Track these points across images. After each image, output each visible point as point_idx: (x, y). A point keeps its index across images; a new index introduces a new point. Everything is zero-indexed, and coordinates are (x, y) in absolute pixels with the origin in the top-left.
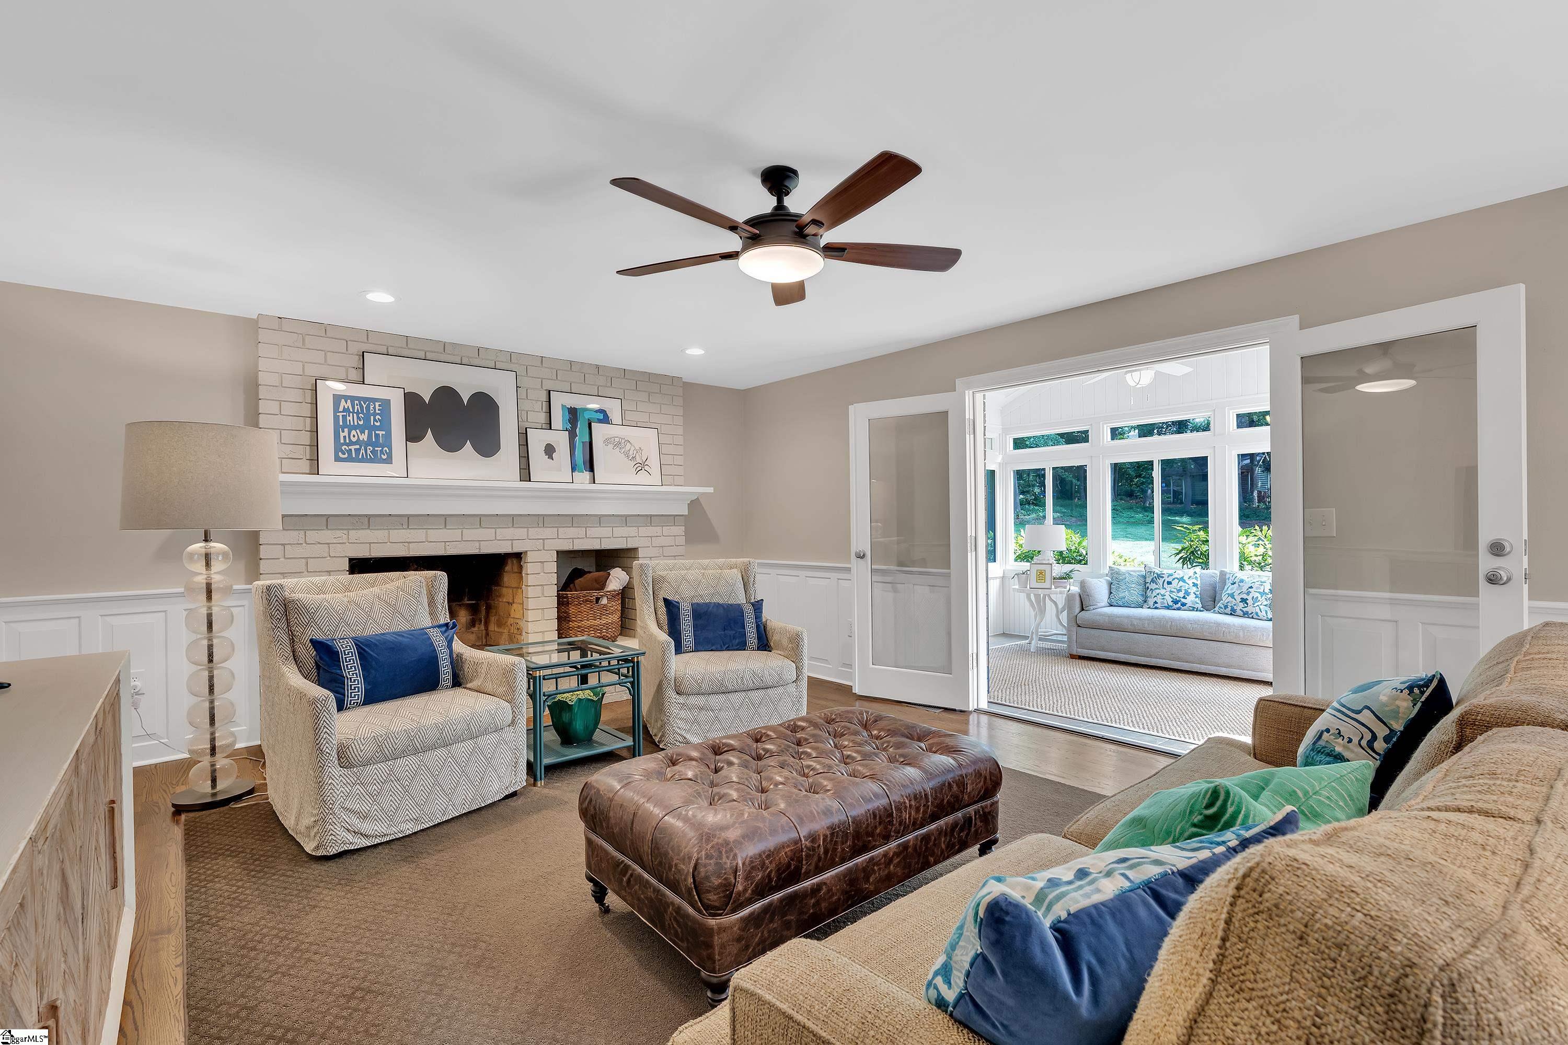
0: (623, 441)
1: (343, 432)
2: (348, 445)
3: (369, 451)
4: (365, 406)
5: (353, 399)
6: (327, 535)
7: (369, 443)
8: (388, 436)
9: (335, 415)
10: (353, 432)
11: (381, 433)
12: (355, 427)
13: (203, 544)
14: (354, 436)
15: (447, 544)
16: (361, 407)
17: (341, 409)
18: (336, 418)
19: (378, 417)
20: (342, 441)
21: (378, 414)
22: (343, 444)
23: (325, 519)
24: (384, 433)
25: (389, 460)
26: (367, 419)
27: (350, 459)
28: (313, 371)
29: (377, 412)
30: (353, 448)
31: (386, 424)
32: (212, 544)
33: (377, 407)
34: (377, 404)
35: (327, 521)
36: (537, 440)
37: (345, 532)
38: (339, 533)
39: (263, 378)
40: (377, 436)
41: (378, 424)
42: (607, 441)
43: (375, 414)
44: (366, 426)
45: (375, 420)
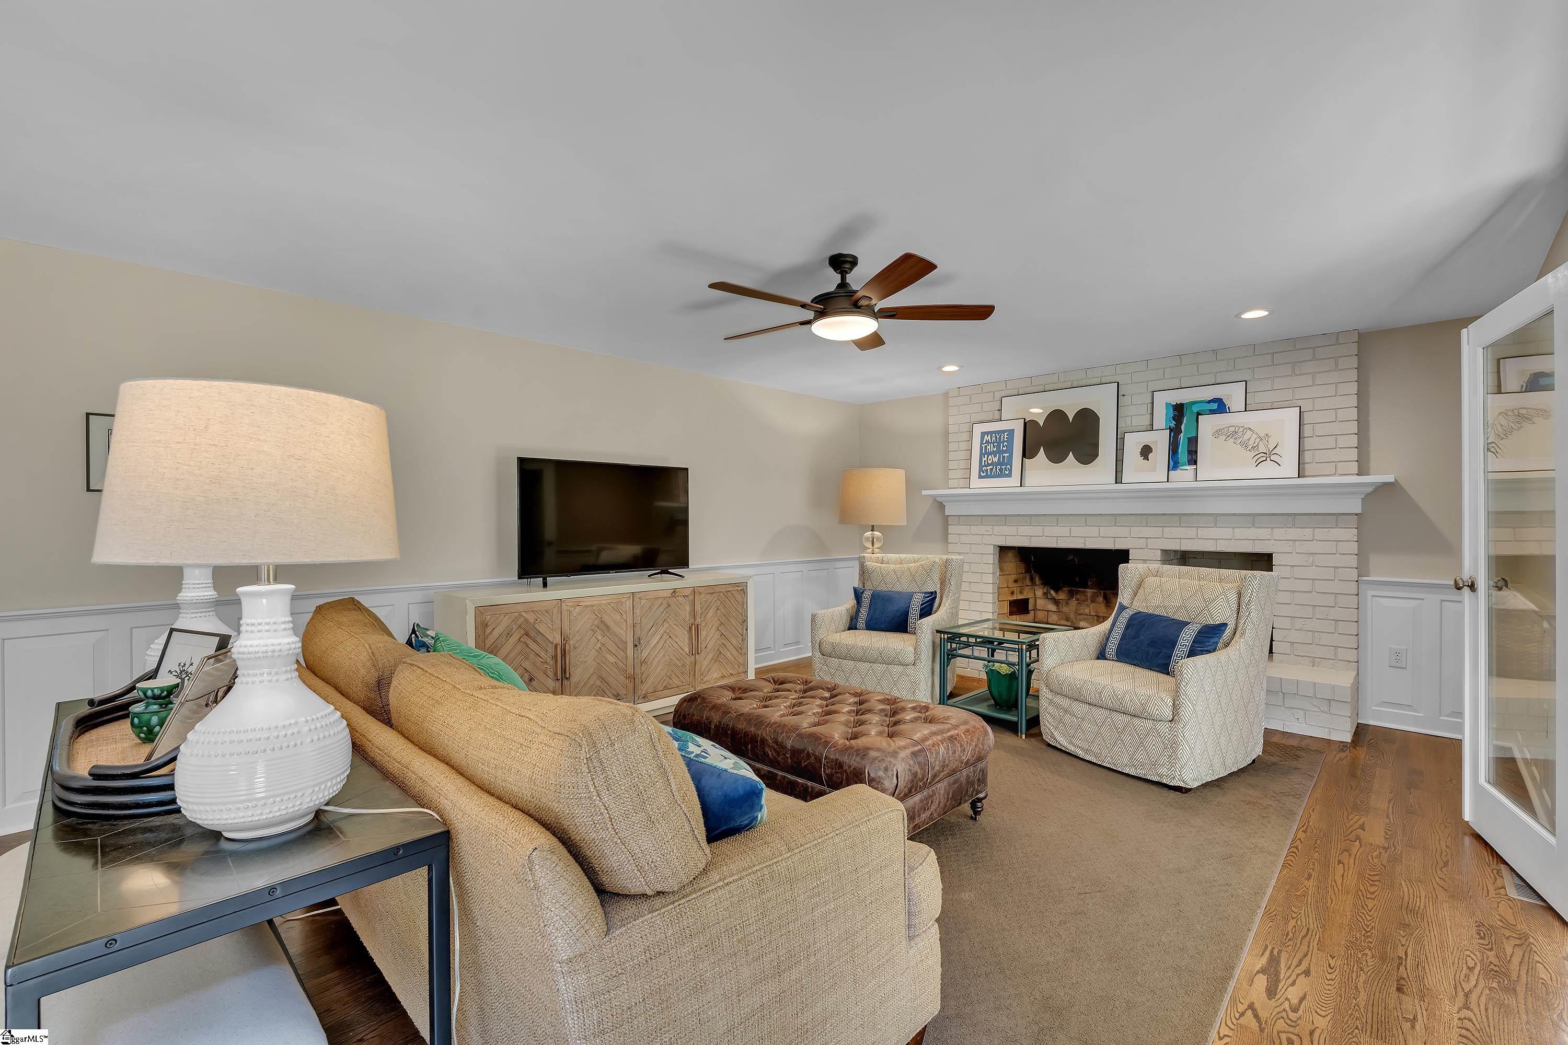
1: (984, 457)
2: (986, 466)
3: (998, 470)
4: (998, 437)
5: (991, 433)
6: (983, 529)
7: (999, 463)
8: (1011, 457)
9: (981, 445)
10: (990, 457)
11: (1006, 455)
12: (991, 453)
13: (870, 532)
14: (990, 460)
15: (1059, 538)
16: (996, 437)
17: (984, 442)
18: (981, 449)
19: (1005, 443)
20: (983, 464)
21: (1006, 441)
22: (984, 466)
23: (980, 517)
24: (1008, 454)
25: (1010, 475)
26: (998, 447)
27: (987, 477)
28: (973, 418)
29: (1005, 440)
30: (988, 468)
31: (1010, 450)
32: (875, 532)
33: (1006, 436)
34: (1006, 434)
35: (982, 519)
36: (1133, 443)
37: (992, 527)
38: (988, 528)
39: (952, 429)
40: (1004, 457)
41: (1005, 449)
43: (1004, 441)
44: (999, 452)
45: (1003, 446)
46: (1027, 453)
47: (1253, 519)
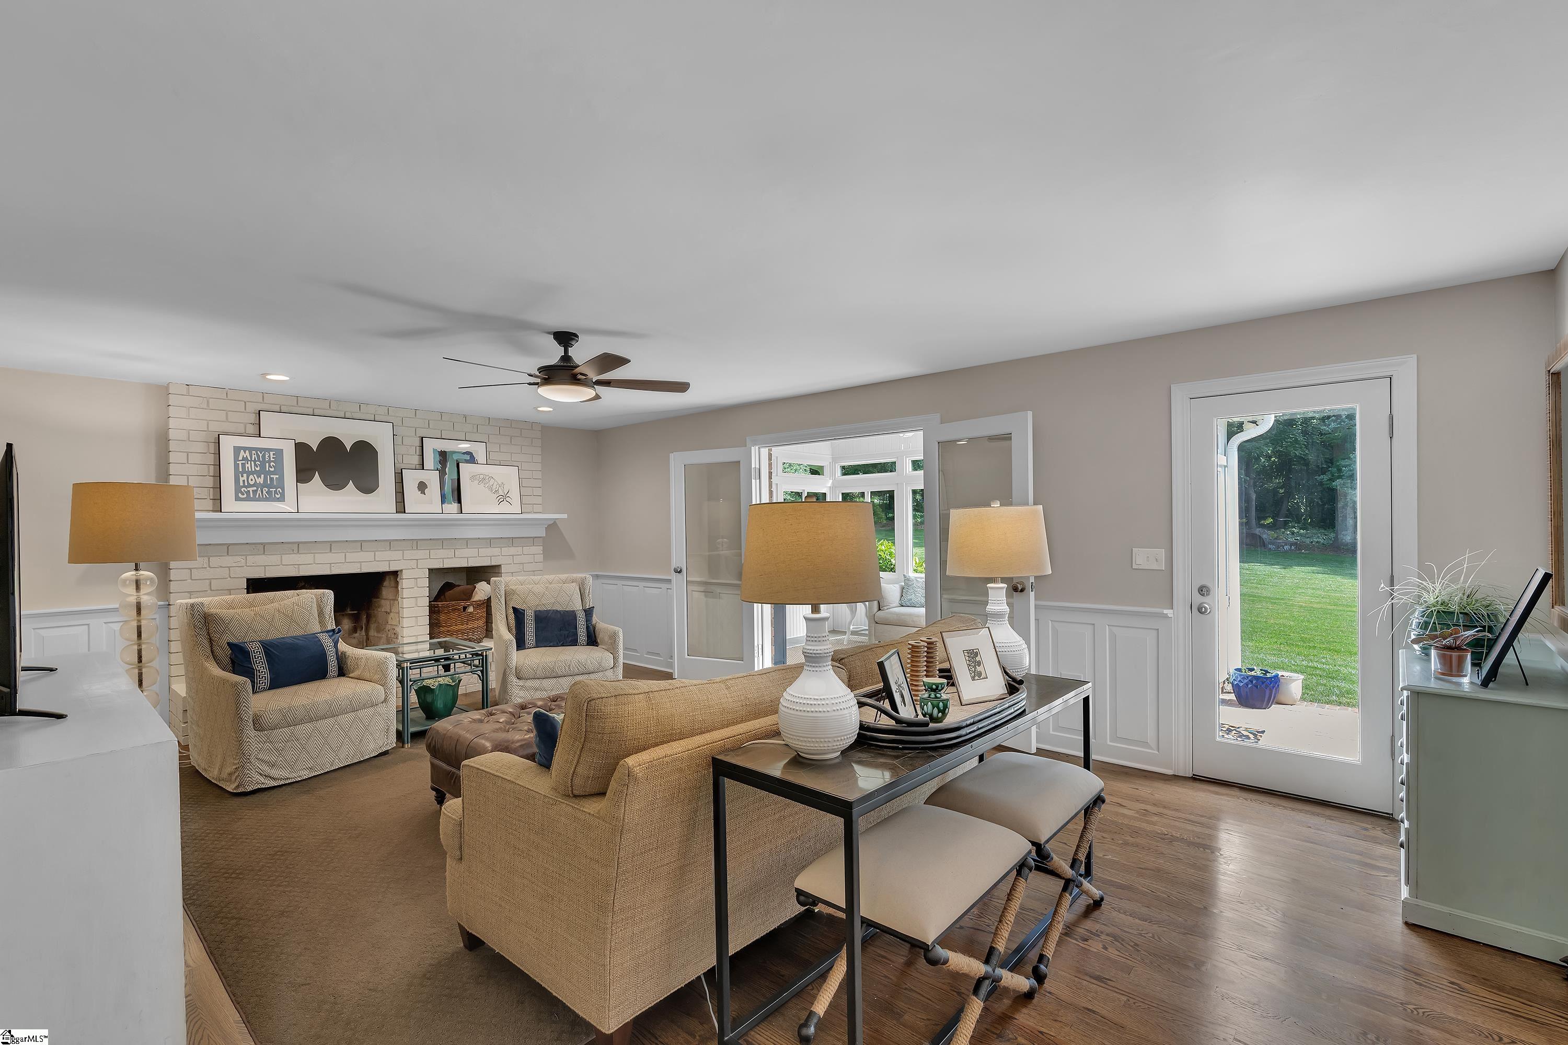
0: (487, 477)
1: (242, 476)
2: (246, 487)
3: (264, 492)
4: (261, 455)
5: (250, 449)
6: (228, 561)
7: (265, 485)
8: (281, 479)
9: (235, 463)
10: (251, 477)
11: (275, 477)
12: (252, 473)
13: (134, 573)
14: (252, 480)
15: (333, 565)
16: (258, 456)
17: (240, 458)
18: (236, 466)
19: (272, 464)
20: (241, 484)
21: (273, 461)
22: (242, 487)
23: (226, 547)
24: (277, 476)
25: (282, 499)
26: (263, 466)
27: (248, 499)
28: (216, 427)
29: (272, 459)
30: (251, 489)
31: (279, 470)
32: (141, 572)
33: (272, 456)
34: (272, 453)
35: (228, 549)
36: (411, 479)
37: (244, 557)
38: (238, 558)
39: (172, 434)
40: (272, 479)
41: (273, 469)
42: (473, 478)
43: (270, 462)
44: (262, 472)
45: (270, 466)
46: (303, 475)
47: (490, 542)
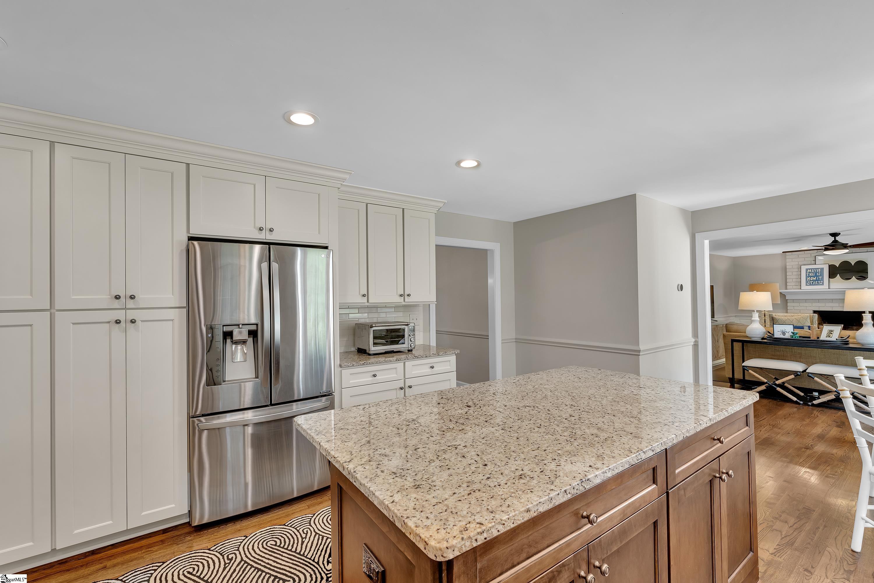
1: (808, 278)
2: (810, 281)
3: (816, 282)
4: (815, 270)
5: (811, 269)
6: (806, 304)
7: (816, 280)
8: (823, 278)
9: (806, 274)
10: (811, 278)
11: (820, 277)
12: (812, 277)
16: (814, 271)
17: (808, 272)
18: (806, 275)
20: (808, 280)
22: (808, 281)
23: (805, 300)
25: (823, 284)
26: (816, 274)
27: (810, 285)
28: (800, 263)
29: (819, 271)
30: (811, 282)
31: (822, 275)
33: (819, 270)
34: (819, 269)
35: (806, 301)
38: (810, 304)
39: (788, 267)
41: (820, 275)
43: (818, 272)
44: (816, 276)
45: (818, 274)
